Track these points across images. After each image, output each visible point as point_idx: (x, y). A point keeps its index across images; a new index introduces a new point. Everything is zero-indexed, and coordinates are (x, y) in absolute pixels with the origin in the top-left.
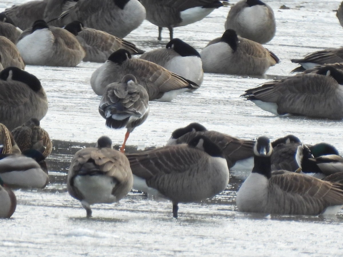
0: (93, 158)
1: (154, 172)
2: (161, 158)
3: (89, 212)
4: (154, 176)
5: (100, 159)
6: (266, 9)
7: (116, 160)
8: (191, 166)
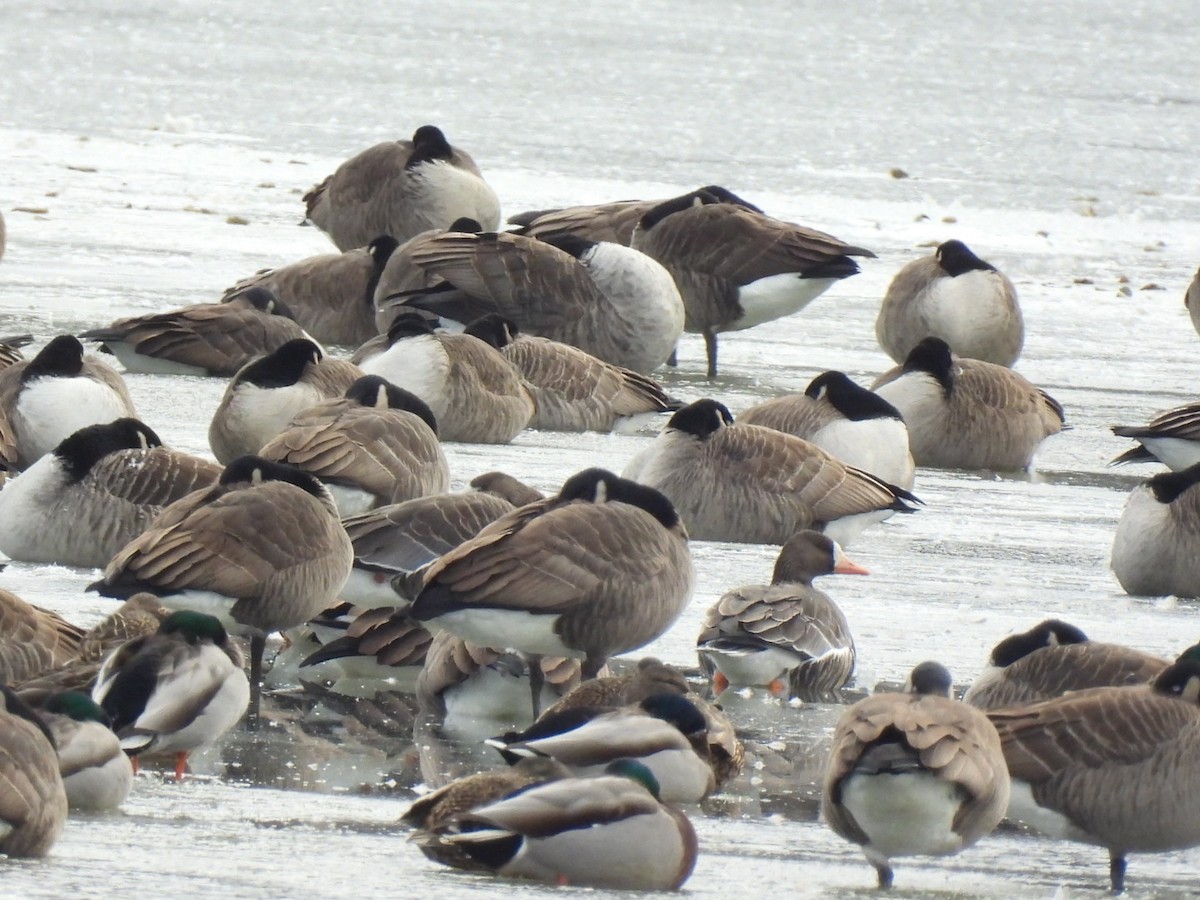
0: (899, 726)
1: (1056, 764)
2: (1075, 723)
3: (885, 876)
4: (1055, 775)
5: (919, 729)
6: (997, 281)
7: (963, 731)
8: (1158, 745)
